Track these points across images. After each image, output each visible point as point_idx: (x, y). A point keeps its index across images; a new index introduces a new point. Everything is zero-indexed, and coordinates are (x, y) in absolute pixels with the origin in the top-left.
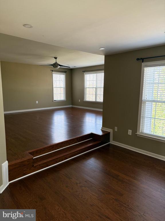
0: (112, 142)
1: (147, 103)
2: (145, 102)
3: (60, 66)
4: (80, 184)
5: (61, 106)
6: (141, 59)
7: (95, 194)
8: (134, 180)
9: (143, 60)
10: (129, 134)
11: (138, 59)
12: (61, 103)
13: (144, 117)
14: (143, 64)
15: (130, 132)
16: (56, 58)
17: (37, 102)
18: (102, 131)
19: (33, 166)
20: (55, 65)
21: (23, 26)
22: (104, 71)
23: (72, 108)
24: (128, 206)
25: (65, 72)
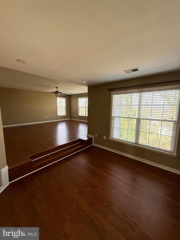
0: (94, 144)
1: (115, 118)
2: (114, 118)
3: (60, 93)
4: (66, 180)
5: (62, 119)
6: (111, 89)
7: (76, 188)
8: (106, 174)
9: (112, 90)
10: (104, 139)
11: (109, 89)
12: (62, 117)
13: (113, 128)
14: (112, 93)
15: (105, 138)
16: (57, 88)
17: (46, 117)
18: (87, 137)
19: (32, 167)
20: (57, 92)
21: (17, 61)
22: (87, 97)
23: (71, 120)
24: (100, 197)
25: (66, 97)
